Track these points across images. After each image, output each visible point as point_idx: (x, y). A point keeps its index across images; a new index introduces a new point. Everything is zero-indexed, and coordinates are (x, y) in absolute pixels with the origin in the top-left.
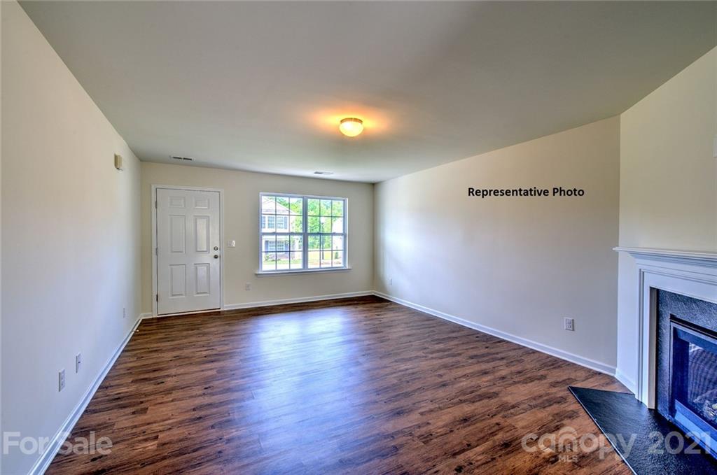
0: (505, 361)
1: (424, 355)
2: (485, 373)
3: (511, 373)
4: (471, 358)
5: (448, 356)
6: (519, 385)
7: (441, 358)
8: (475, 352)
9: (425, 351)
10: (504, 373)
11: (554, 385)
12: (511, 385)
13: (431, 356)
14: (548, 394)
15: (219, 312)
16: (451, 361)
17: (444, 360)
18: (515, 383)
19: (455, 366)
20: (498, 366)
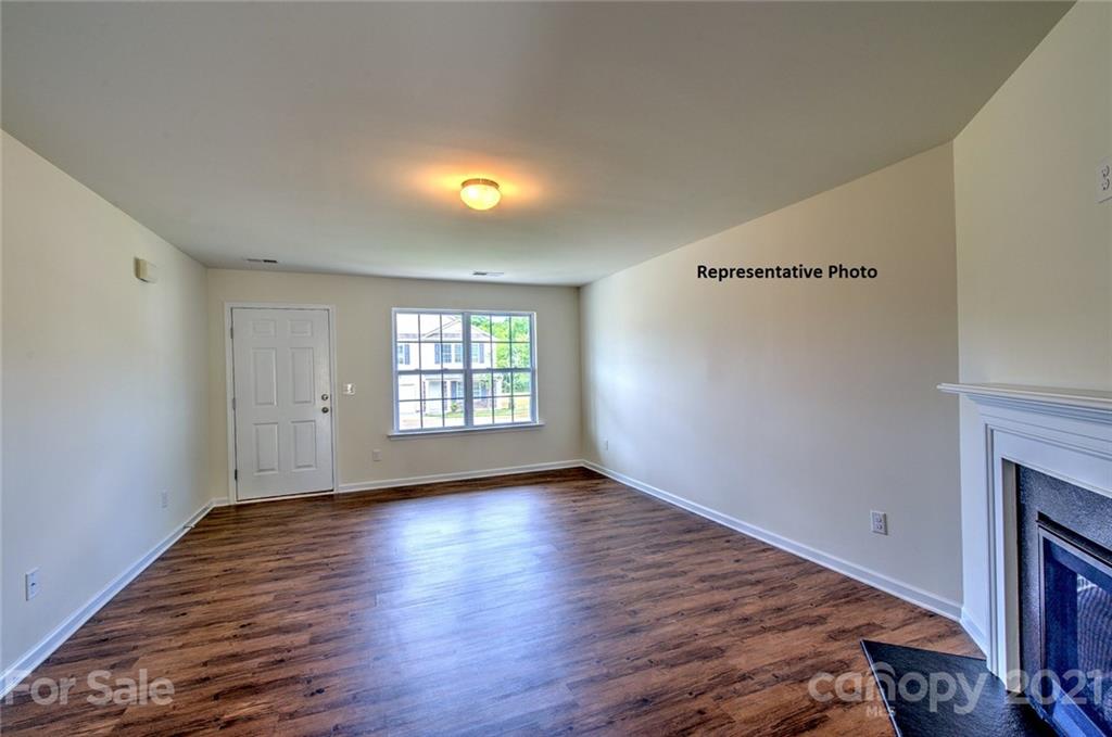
0: (760, 587)
1: (622, 573)
2: (717, 609)
3: (764, 611)
4: (702, 580)
5: (661, 576)
6: (769, 636)
7: (648, 579)
8: (712, 570)
9: (624, 566)
10: (748, 610)
11: (833, 636)
12: (754, 634)
13: (633, 575)
14: (818, 654)
15: (332, 496)
16: (664, 586)
17: (651, 583)
18: (764, 629)
19: (666, 595)
20: (744, 597)
